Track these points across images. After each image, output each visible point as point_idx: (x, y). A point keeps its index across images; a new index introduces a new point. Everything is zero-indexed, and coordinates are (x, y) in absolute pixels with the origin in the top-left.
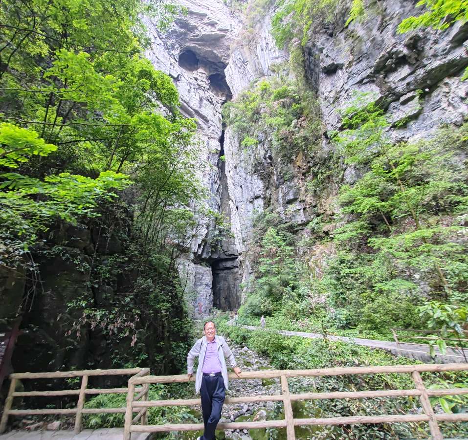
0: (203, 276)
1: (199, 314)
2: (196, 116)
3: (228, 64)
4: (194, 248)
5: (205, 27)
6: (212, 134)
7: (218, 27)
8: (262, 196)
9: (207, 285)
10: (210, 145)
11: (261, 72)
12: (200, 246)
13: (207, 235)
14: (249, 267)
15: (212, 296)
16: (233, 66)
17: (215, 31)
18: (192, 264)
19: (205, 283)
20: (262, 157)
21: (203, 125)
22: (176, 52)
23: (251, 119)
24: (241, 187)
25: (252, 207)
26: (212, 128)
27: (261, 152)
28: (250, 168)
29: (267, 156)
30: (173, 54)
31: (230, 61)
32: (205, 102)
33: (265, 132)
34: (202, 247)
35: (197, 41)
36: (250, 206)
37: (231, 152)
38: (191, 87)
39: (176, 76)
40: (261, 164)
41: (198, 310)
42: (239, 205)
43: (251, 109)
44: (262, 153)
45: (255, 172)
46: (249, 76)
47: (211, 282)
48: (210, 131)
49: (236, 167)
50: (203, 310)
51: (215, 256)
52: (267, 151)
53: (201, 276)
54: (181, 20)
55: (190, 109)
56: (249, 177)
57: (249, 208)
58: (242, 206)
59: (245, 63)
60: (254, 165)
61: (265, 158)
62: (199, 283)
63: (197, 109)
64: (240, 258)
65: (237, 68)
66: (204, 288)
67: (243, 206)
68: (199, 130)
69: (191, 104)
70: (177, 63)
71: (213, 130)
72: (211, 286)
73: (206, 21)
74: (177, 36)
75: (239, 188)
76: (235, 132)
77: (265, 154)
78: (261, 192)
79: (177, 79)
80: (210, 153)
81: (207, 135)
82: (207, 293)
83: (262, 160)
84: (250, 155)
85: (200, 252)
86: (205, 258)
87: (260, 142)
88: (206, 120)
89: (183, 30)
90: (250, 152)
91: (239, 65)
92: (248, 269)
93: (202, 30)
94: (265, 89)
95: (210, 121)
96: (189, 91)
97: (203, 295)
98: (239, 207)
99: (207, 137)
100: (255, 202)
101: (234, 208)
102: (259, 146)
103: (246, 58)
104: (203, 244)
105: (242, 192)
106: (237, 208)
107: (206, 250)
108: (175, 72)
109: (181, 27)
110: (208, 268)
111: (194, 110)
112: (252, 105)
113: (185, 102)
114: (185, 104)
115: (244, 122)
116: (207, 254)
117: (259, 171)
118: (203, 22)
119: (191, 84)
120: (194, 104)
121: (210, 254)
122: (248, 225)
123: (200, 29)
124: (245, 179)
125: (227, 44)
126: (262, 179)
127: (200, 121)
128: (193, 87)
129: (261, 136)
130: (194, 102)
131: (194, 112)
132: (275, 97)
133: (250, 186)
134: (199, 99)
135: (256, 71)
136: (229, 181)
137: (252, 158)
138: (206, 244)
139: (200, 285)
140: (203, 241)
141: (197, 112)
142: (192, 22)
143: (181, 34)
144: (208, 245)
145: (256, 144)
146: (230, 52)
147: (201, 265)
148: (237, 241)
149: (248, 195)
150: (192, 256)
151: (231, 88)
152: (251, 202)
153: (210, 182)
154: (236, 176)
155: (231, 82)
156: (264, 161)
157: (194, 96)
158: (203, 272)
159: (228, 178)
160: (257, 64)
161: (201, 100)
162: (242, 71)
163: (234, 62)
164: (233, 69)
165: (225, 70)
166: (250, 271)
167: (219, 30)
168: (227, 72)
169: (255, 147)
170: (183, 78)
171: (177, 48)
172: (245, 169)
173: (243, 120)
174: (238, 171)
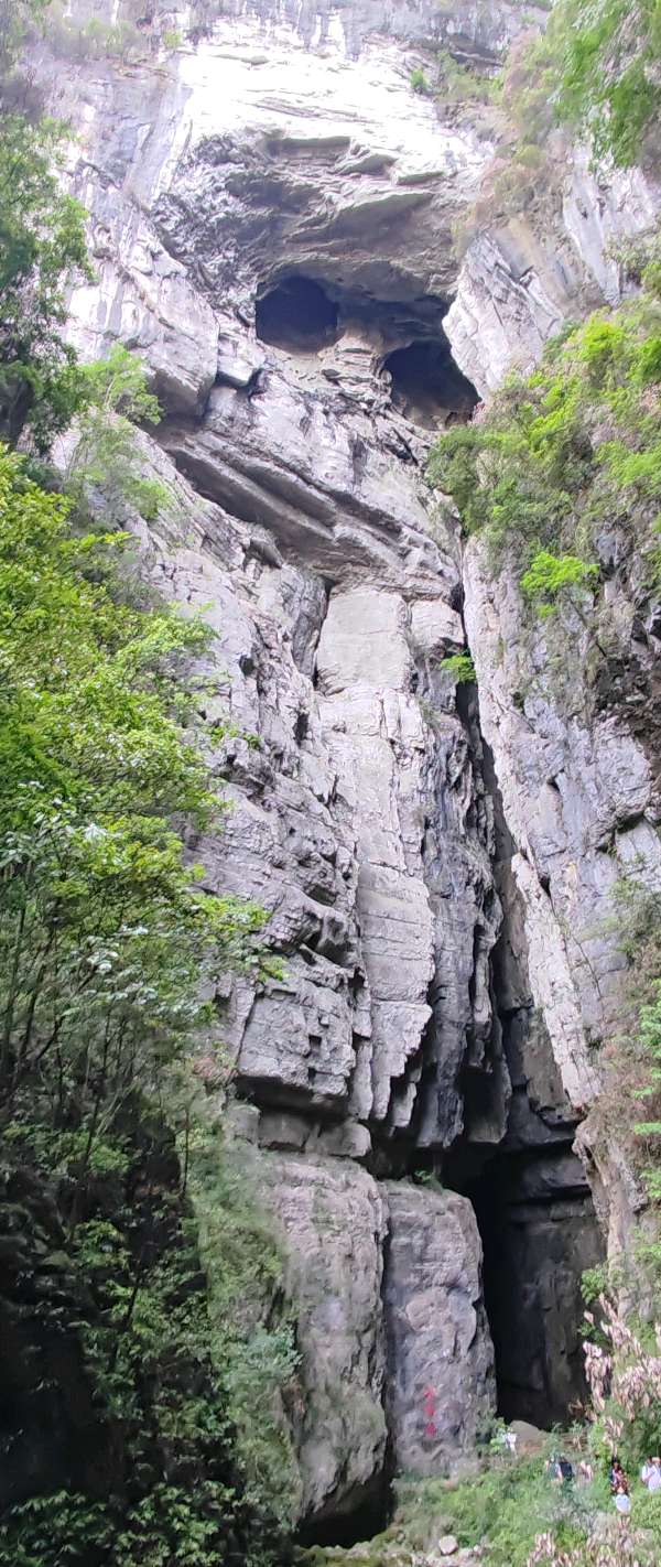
0: (427, 1240)
1: (427, 1446)
2: (342, 515)
3: (453, 298)
4: (371, 1097)
5: (349, 184)
6: (419, 582)
7: (397, 173)
8: (650, 813)
9: (453, 1286)
10: (414, 627)
11: (594, 296)
12: (398, 1086)
13: (431, 1030)
14: (627, 1176)
15: (486, 1346)
16: (471, 299)
17: (388, 190)
18: (365, 1181)
19: (440, 1277)
20: (625, 636)
21: (378, 550)
22: (243, 295)
23: (559, 479)
24: (553, 785)
25: (612, 875)
26: (417, 554)
27: (616, 612)
28: (578, 692)
29: (648, 626)
30: (230, 303)
31: (461, 285)
32: (375, 457)
33: (623, 523)
34: (412, 1092)
35: (325, 237)
36: (603, 874)
37: (492, 637)
38: (310, 411)
39: (243, 376)
40: (625, 664)
41: (419, 1426)
42: (553, 868)
43: (550, 437)
44: (624, 614)
45: (601, 705)
46: (542, 323)
47: (474, 1269)
48: (409, 570)
49: (518, 700)
50: (444, 1426)
51: (491, 1135)
52: (643, 605)
53: (417, 1241)
54: (252, 176)
55: (315, 492)
56: (579, 734)
57: (598, 879)
58: (567, 874)
59: (518, 276)
60: (591, 677)
61: (641, 638)
62: (413, 1279)
63: (342, 487)
64: (584, 1136)
65: (490, 306)
66: (442, 1304)
67: (572, 874)
68: (364, 570)
69: (319, 473)
70: (252, 332)
71: (422, 564)
72: (475, 1292)
73: (349, 160)
74: (242, 238)
75: (545, 789)
76: (498, 546)
77: (639, 620)
78: (642, 797)
79: (251, 389)
80: (419, 660)
81: (399, 588)
82: (458, 1330)
83: (627, 649)
84: (575, 636)
85: (404, 1116)
86: (436, 1146)
87: (608, 571)
88: (386, 526)
89: (263, 212)
90: (573, 624)
91: (497, 292)
92: (626, 1193)
93: (335, 197)
94: (607, 352)
95: (406, 531)
96: (305, 424)
97: (436, 1342)
98: (554, 878)
99: (397, 597)
100: (625, 845)
101: (536, 886)
102: (608, 590)
103: (522, 260)
104: (417, 1076)
105: (559, 810)
106: (545, 883)
107: (434, 1105)
108: (241, 363)
109: (255, 203)
110: (454, 1198)
111: (333, 494)
112: (551, 423)
113: (293, 470)
114: (293, 477)
115: (530, 498)
116: (446, 1124)
117: (620, 698)
118: (338, 166)
119: (314, 397)
120: (331, 467)
121: (458, 1127)
122: (604, 964)
123: (328, 193)
124: (566, 744)
125: (439, 224)
126: (638, 735)
127: (364, 535)
128: (319, 407)
129: (610, 543)
130: (331, 463)
131: (331, 505)
132: (647, 371)
133: (588, 773)
134: (348, 451)
135: (571, 296)
136: (501, 766)
137: (583, 644)
138: (430, 1074)
139: (418, 1288)
140: (413, 1061)
141: (346, 501)
142: (296, 177)
143: (257, 226)
144: (441, 1082)
145: (595, 585)
146: (454, 252)
147: (417, 1182)
148: (561, 1051)
149: (586, 819)
150: (362, 1140)
151: (476, 382)
152: (603, 849)
153: (431, 785)
154: (525, 736)
155: (473, 362)
156: (637, 649)
157: (326, 442)
158: (426, 1220)
159: (497, 754)
160: (570, 272)
161: (358, 450)
162: (512, 308)
163: (477, 284)
164: (476, 312)
165: (446, 322)
166: (635, 1201)
167: (406, 182)
168: (455, 325)
169: (589, 598)
170: (274, 380)
171: (249, 277)
172: (561, 698)
173: (519, 490)
174: (530, 713)
